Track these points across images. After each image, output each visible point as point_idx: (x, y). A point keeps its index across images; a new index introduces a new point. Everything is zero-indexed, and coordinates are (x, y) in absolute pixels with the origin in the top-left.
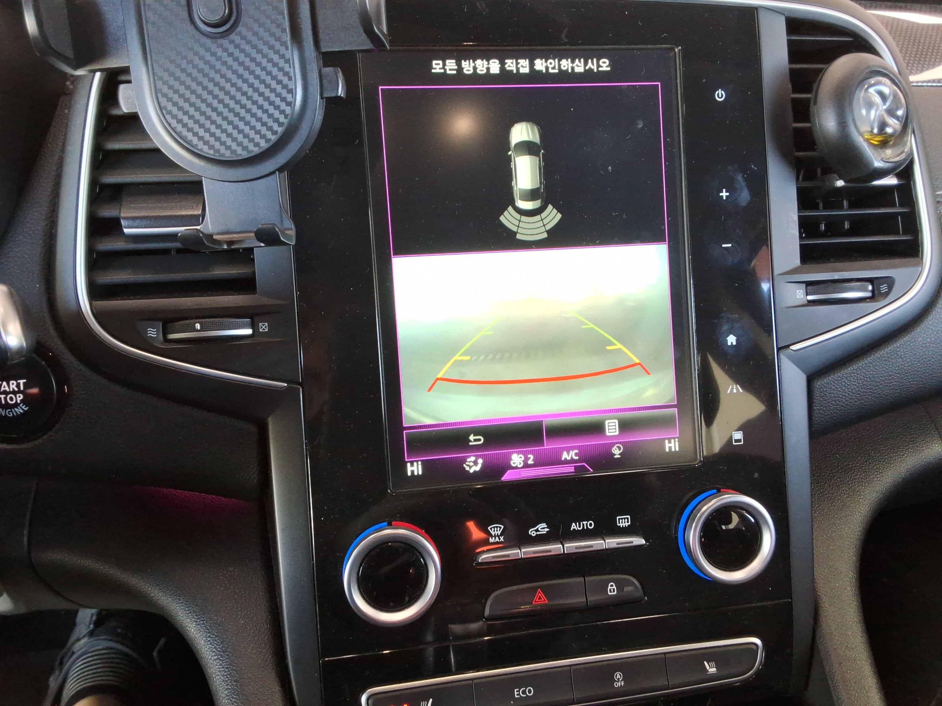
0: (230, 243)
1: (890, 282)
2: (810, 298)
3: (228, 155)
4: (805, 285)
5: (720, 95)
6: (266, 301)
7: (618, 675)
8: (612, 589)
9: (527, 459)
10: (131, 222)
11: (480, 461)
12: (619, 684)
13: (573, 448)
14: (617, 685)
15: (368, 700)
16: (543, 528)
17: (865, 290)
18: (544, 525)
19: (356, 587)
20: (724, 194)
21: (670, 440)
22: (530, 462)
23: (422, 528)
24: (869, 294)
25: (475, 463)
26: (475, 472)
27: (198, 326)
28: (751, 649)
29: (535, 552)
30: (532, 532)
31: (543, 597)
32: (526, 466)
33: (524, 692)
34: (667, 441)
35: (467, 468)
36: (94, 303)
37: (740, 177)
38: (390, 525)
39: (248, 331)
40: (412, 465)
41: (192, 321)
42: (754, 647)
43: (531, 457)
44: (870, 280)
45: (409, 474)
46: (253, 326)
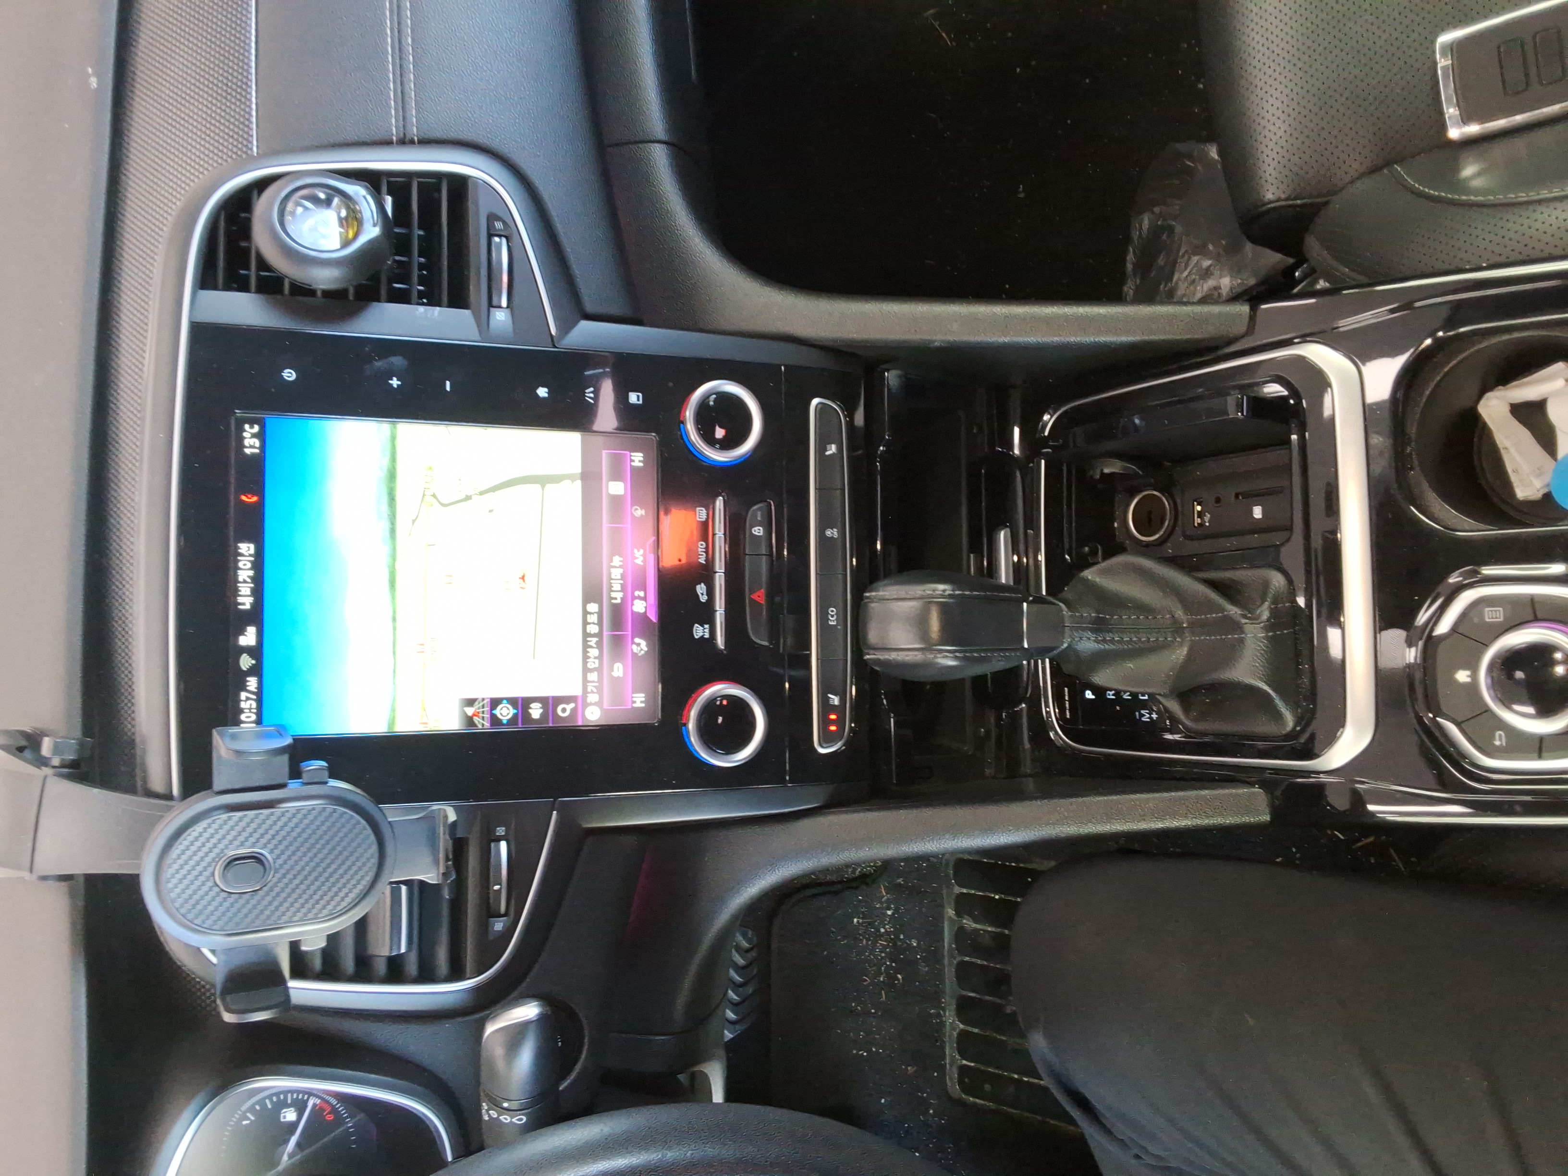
0: (447, 859)
1: (492, 218)
2: (504, 303)
3: (374, 861)
4: (492, 309)
5: (290, 375)
6: (477, 828)
7: (829, 533)
8: (758, 531)
9: (639, 598)
10: (395, 947)
11: (637, 640)
12: (835, 533)
13: (633, 553)
14: (836, 535)
15: (822, 747)
16: (701, 589)
17: (499, 245)
18: (698, 587)
19: (733, 756)
20: (395, 382)
21: (632, 461)
22: (642, 594)
23: (689, 696)
24: (504, 240)
25: (639, 645)
26: (647, 646)
27: (497, 887)
28: (822, 410)
29: (721, 599)
30: (704, 599)
31: (758, 593)
32: (645, 599)
33: (832, 616)
34: (633, 464)
35: (643, 652)
36: (468, 976)
37: (378, 364)
38: (685, 725)
39: (503, 845)
40: (635, 702)
41: (491, 892)
42: (819, 406)
43: (637, 593)
44: (490, 236)
45: (643, 705)
46: (498, 840)
